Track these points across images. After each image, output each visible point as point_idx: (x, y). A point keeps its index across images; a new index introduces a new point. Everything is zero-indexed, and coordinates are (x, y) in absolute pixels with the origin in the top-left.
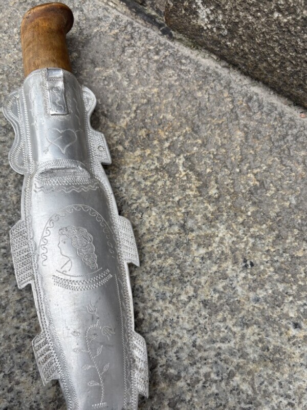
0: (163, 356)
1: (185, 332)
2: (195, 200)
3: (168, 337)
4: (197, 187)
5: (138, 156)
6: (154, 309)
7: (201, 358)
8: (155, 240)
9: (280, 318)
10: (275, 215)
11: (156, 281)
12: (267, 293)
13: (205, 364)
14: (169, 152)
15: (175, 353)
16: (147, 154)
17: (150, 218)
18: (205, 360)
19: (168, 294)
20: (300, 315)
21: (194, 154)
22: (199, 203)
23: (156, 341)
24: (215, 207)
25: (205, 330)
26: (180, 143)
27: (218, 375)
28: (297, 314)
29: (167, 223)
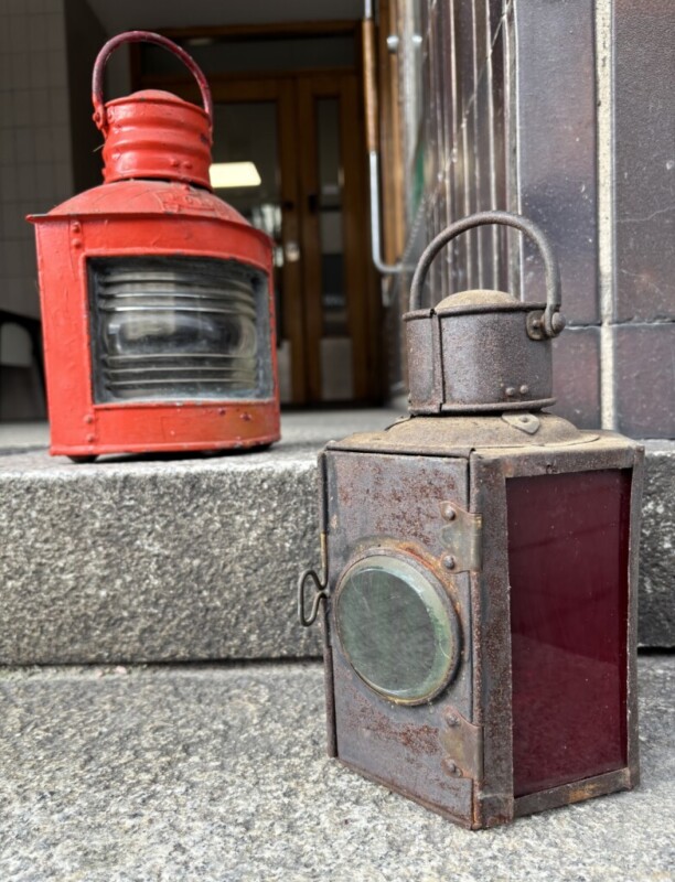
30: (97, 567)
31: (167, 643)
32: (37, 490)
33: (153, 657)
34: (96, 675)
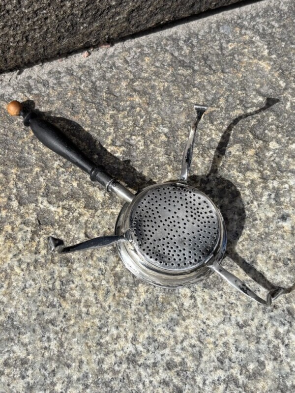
0: (233, 365)
1: (222, 326)
2: (97, 219)
3: (217, 346)
4: (85, 207)
5: (5, 242)
6: (180, 341)
7: (257, 329)
8: (109, 288)
9: (268, 227)
10: (167, 156)
11: (153, 318)
12: (236, 221)
13: (265, 328)
14: (26, 208)
15: (237, 351)
16: (10, 231)
17: (83, 276)
18: (262, 325)
19: (175, 316)
20: (276, 206)
21: (47, 185)
22: (102, 217)
23: (214, 361)
24: (118, 205)
25: (233, 305)
26: (24, 190)
27: (284, 325)
28: (274, 209)
29: (100, 263)
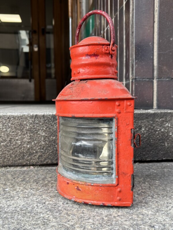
30: (27, 139)
31: (45, 159)
32: (11, 118)
33: (42, 163)
34: (25, 169)
